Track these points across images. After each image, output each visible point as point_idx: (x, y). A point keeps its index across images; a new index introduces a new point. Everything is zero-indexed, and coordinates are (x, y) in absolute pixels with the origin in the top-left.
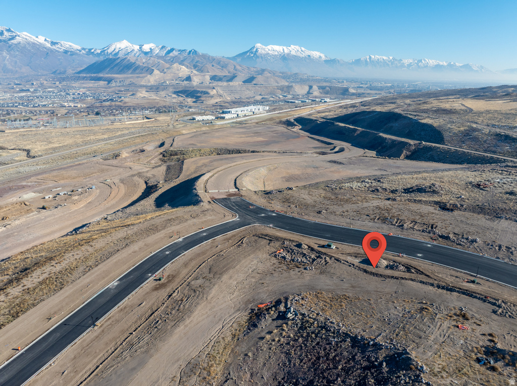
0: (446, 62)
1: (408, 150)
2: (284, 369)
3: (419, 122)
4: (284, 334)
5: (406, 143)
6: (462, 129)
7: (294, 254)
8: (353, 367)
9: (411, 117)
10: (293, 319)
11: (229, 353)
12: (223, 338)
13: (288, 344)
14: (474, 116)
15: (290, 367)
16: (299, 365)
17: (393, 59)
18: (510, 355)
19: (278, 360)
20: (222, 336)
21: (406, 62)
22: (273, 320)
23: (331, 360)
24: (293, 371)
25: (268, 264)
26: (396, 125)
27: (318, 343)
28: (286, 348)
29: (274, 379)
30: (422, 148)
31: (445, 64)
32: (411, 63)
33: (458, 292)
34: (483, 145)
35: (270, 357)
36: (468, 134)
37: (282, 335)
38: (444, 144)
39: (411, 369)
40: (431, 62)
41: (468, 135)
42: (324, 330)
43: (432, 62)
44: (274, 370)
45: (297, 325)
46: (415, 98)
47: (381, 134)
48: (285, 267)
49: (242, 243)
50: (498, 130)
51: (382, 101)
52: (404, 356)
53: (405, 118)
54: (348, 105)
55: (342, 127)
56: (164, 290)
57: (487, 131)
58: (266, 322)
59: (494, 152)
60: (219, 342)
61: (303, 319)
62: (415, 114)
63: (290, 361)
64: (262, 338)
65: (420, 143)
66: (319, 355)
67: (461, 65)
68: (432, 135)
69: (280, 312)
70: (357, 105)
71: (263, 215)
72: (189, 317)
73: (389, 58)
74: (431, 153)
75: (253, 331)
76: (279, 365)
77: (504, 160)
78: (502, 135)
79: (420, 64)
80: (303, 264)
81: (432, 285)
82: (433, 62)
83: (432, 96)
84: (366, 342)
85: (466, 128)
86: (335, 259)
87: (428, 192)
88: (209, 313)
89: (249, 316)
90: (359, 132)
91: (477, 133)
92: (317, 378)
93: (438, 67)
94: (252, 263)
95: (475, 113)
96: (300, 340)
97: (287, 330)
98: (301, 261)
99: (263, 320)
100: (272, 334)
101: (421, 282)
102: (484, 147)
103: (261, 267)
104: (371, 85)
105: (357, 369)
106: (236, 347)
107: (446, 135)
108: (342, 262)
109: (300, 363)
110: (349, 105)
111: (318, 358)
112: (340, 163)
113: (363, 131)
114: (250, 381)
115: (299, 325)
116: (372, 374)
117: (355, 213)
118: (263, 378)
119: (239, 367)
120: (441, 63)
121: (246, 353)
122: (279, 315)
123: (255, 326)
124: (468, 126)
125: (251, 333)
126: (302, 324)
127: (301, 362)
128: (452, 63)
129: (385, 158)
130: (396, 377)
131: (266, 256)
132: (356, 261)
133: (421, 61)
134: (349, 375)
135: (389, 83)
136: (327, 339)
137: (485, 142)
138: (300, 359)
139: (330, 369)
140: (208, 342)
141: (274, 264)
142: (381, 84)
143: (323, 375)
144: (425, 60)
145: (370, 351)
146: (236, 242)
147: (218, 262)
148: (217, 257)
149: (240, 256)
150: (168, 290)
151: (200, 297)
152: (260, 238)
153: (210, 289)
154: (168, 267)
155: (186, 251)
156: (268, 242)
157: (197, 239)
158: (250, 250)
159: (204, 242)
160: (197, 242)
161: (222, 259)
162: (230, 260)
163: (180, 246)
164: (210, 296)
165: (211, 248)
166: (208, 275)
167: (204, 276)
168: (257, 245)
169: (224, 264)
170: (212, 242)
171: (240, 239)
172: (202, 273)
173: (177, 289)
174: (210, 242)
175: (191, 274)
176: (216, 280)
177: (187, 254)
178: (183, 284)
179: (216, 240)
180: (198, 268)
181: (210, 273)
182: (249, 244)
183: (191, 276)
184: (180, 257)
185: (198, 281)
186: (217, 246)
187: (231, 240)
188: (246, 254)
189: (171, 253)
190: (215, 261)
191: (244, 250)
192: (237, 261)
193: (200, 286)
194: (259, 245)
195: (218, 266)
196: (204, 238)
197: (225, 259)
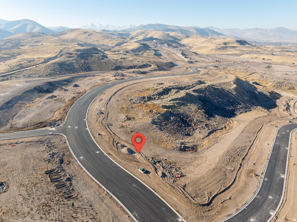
48: (177, 164)
49: (209, 198)
56: (248, 169)
80: (166, 163)
94: (198, 171)
103: (192, 168)
131: (189, 175)
141: (184, 169)
146: (214, 201)
147: (223, 180)
148: (226, 185)
149: (207, 179)
150: (245, 169)
151: (223, 159)
152: (193, 197)
153: (219, 161)
154: (258, 184)
155: (255, 197)
156: (185, 189)
157: (256, 212)
158: (200, 184)
159: (246, 207)
160: (253, 209)
161: (221, 182)
162: (214, 178)
163: (266, 204)
164: (218, 158)
165: (235, 198)
166: (225, 171)
167: (227, 171)
168: (195, 189)
169: (217, 176)
170: (238, 206)
171: (212, 205)
172: (230, 174)
173: (240, 168)
174: (240, 206)
175: (237, 175)
176: (218, 165)
177: (252, 194)
178: (238, 170)
179: (236, 208)
180: (235, 179)
181: (225, 172)
182: (202, 193)
183: (237, 174)
184: (256, 191)
185: (230, 169)
186: (230, 199)
187: (220, 206)
188: (203, 180)
189: (267, 197)
190: (225, 182)
191: (205, 186)
192: (208, 175)
193: (227, 165)
194: (193, 187)
195: (221, 175)
196: (250, 214)
197: (219, 180)
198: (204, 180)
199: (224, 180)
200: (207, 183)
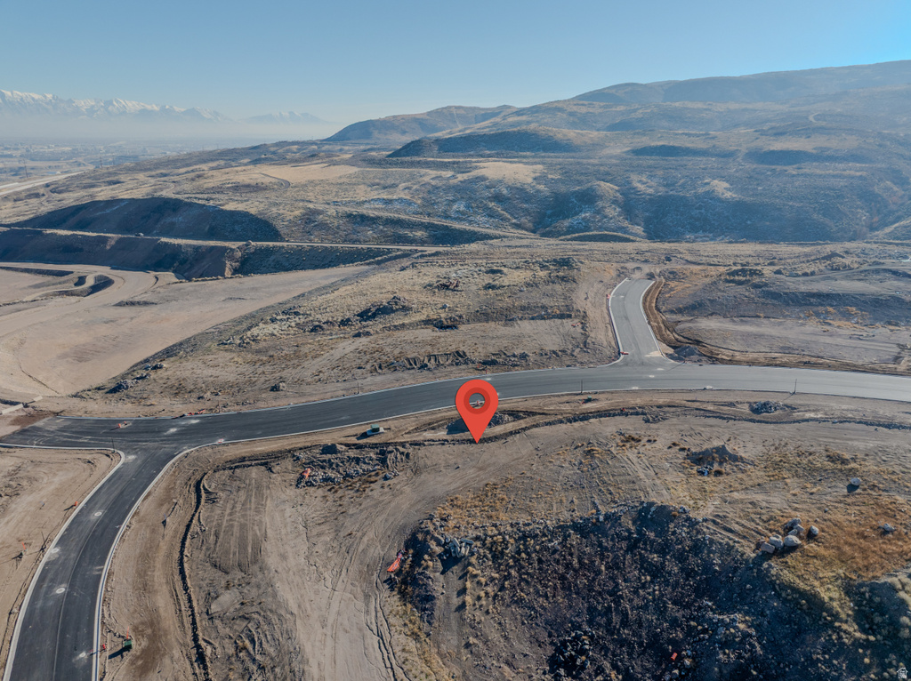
0: (157, 105)
1: (232, 258)
2: (536, 624)
3: (222, 210)
4: (483, 580)
5: (225, 249)
6: (297, 213)
7: (337, 465)
8: (616, 557)
9: (200, 202)
10: (472, 554)
11: (441, 663)
12: (404, 650)
13: (502, 588)
14: (298, 191)
15: (541, 615)
16: (550, 603)
17: (53, 98)
18: (716, 453)
19: (516, 619)
20: (400, 648)
21: (84, 103)
22: (443, 573)
23: (580, 568)
24: (550, 616)
25: (318, 502)
26: (179, 219)
27: (540, 561)
28: (507, 597)
29: (540, 646)
30: (253, 253)
31: (156, 108)
32: (93, 106)
33: (594, 417)
34: (338, 233)
35: (500, 624)
36: (308, 221)
37: (481, 584)
38: (282, 240)
39: (675, 516)
40: (130, 104)
41: (310, 221)
42: (529, 539)
43: (132, 105)
44: (528, 636)
45: (485, 556)
46: (150, 170)
47: (164, 240)
48: (351, 493)
49: (207, 492)
50: (348, 209)
51: (90, 181)
52: (653, 509)
53: (191, 205)
54: (20, 192)
55: (66, 236)
56: (167, 661)
57: (332, 211)
58: (440, 584)
59: (359, 241)
60: (407, 660)
61: (484, 545)
62: (206, 196)
63: (533, 609)
64: (462, 606)
65: (247, 245)
66: (558, 574)
67: (183, 110)
68: (256, 229)
69: (440, 556)
70: (41, 191)
71: (173, 430)
72: (305, 661)
73: (45, 97)
74: (273, 258)
75: (436, 608)
76: (523, 623)
77: (388, 249)
78: (355, 216)
79: (110, 108)
80: (373, 474)
81: (561, 422)
82: (134, 105)
83: (179, 164)
84: (594, 521)
85: (301, 211)
86: (411, 444)
87: (397, 310)
88: (329, 633)
89: (395, 593)
90: (113, 243)
91: (321, 216)
92: (591, 600)
93: (144, 114)
94: (287, 515)
95: (295, 187)
96: (513, 572)
97: (479, 572)
98: (364, 470)
99: (431, 583)
100: (468, 591)
101: (547, 424)
102: (341, 236)
103: (311, 513)
104: (28, 151)
105: (624, 556)
106: (439, 647)
107: (280, 226)
108: (426, 443)
109: (547, 600)
110: (24, 194)
111: (562, 578)
112: (146, 303)
113: (121, 239)
114: (518, 673)
115: (489, 556)
116: (646, 550)
117: (335, 370)
118: (525, 655)
119: (482, 669)
120: (149, 107)
121: (463, 643)
122: (442, 561)
123: (429, 598)
124: (304, 208)
125: (436, 613)
126: (490, 550)
127: (547, 598)
128: (167, 107)
129: (218, 279)
130: (672, 535)
131: (291, 492)
132: (442, 434)
133: (110, 103)
134: (624, 569)
135: (66, 146)
136: (547, 549)
137: (338, 228)
138: (541, 596)
139: (594, 579)
140: (391, 674)
141: (325, 497)
142: (49, 147)
143: (594, 591)
144: (117, 102)
145: (610, 528)
146: (193, 496)
147: (212, 546)
148: (195, 540)
149: (246, 515)
150: (176, 653)
151: (274, 619)
152: (236, 470)
153: (275, 595)
154: (106, 615)
155: (104, 565)
156: (263, 468)
157: (94, 531)
158: (249, 497)
159: (119, 528)
160: (102, 535)
161: (212, 538)
162: (236, 530)
163: (72, 563)
164: (293, 606)
165: (153, 531)
166: (229, 577)
167: (223, 583)
168: (248, 482)
169: (233, 542)
170: (140, 521)
171: (193, 489)
172: (207, 581)
173: (195, 638)
174: (133, 522)
175: (185, 597)
176: (260, 576)
177: (116, 568)
178: (194, 623)
179: (142, 514)
180: (184, 578)
181: (227, 573)
182: (229, 488)
183: (190, 600)
184: (107, 582)
185: (221, 599)
186: (164, 523)
187: (176, 498)
188: (253, 506)
189: (72, 586)
190: (204, 548)
191: (236, 503)
192: (253, 524)
193: (242, 604)
194: (254, 481)
195: (227, 552)
196: (107, 521)
197: (221, 535)
198: (250, 509)
199: (208, 549)
200: (238, 509)
